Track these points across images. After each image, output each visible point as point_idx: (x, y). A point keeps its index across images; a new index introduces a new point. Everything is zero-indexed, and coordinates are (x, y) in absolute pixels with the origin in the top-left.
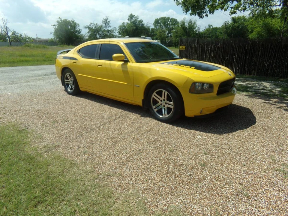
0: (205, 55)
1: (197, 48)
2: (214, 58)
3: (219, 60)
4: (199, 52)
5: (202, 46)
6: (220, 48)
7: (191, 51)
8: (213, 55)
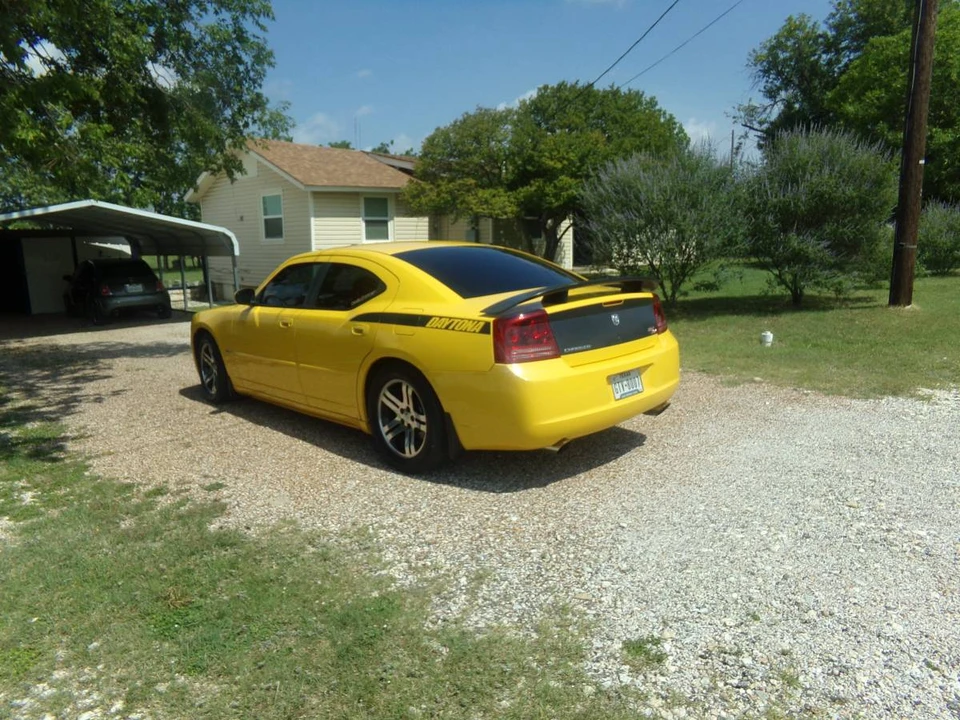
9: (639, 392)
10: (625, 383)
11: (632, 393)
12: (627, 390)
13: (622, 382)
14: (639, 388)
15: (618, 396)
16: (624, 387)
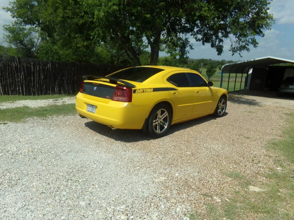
0: (32, 77)
1: (20, 69)
2: (45, 80)
3: (51, 82)
4: (24, 73)
5: (27, 67)
6: (50, 69)
7: (11, 72)
8: (42, 77)
9: (93, 113)
10: (91, 108)
11: (91, 112)
12: (90, 110)
13: (90, 107)
14: (94, 112)
15: (87, 110)
16: (90, 109)
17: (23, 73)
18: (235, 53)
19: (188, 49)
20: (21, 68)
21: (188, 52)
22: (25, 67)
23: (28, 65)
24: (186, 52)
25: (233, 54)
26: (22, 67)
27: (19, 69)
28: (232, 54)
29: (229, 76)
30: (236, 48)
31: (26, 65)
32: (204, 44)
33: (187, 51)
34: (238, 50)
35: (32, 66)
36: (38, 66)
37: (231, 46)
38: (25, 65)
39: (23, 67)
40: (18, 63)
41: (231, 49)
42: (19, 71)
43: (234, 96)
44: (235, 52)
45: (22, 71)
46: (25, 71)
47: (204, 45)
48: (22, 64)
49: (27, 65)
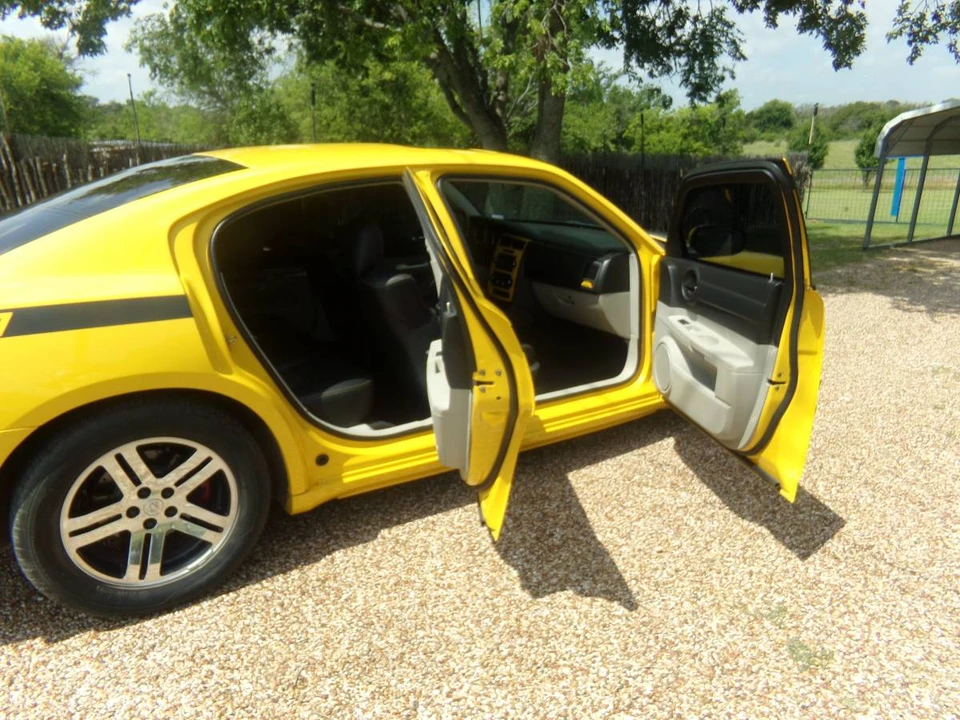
1: (19, 180)
5: (47, 172)
17: (32, 194)
18: (926, 48)
19: (723, 60)
20: (24, 177)
21: (727, 75)
22: (40, 174)
23: (50, 166)
24: (719, 73)
25: (916, 53)
26: (26, 174)
27: (15, 181)
28: (909, 50)
29: (924, 169)
30: (929, 16)
31: (42, 166)
32: (772, 22)
33: (724, 70)
34: (943, 27)
35: (66, 166)
36: (90, 168)
37: (900, 13)
38: (38, 165)
39: (31, 171)
40: (10, 159)
41: (898, 26)
42: (17, 188)
43: (931, 265)
44: (925, 39)
45: (30, 187)
46: (41, 188)
47: (776, 25)
48: (27, 163)
49: (46, 163)
